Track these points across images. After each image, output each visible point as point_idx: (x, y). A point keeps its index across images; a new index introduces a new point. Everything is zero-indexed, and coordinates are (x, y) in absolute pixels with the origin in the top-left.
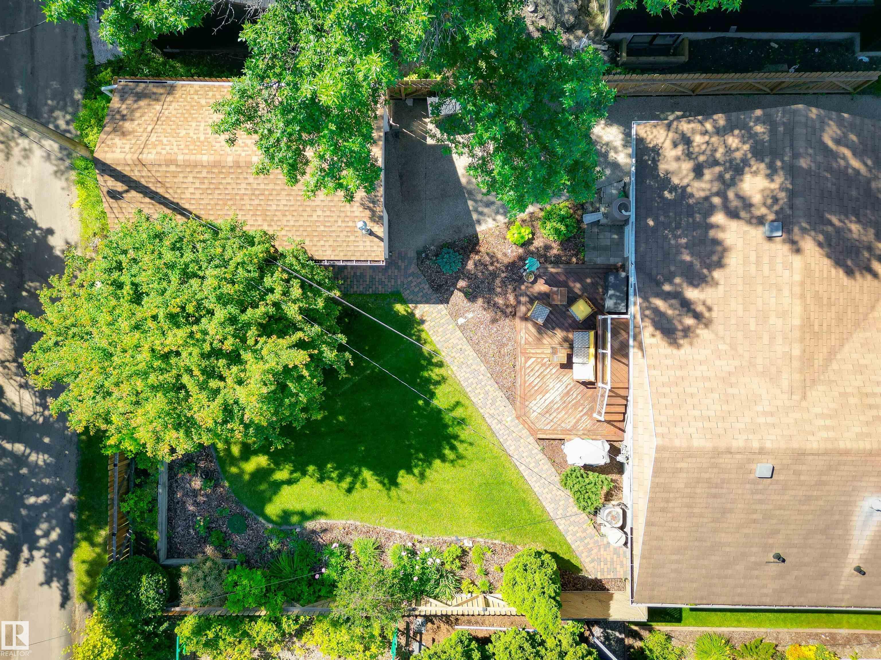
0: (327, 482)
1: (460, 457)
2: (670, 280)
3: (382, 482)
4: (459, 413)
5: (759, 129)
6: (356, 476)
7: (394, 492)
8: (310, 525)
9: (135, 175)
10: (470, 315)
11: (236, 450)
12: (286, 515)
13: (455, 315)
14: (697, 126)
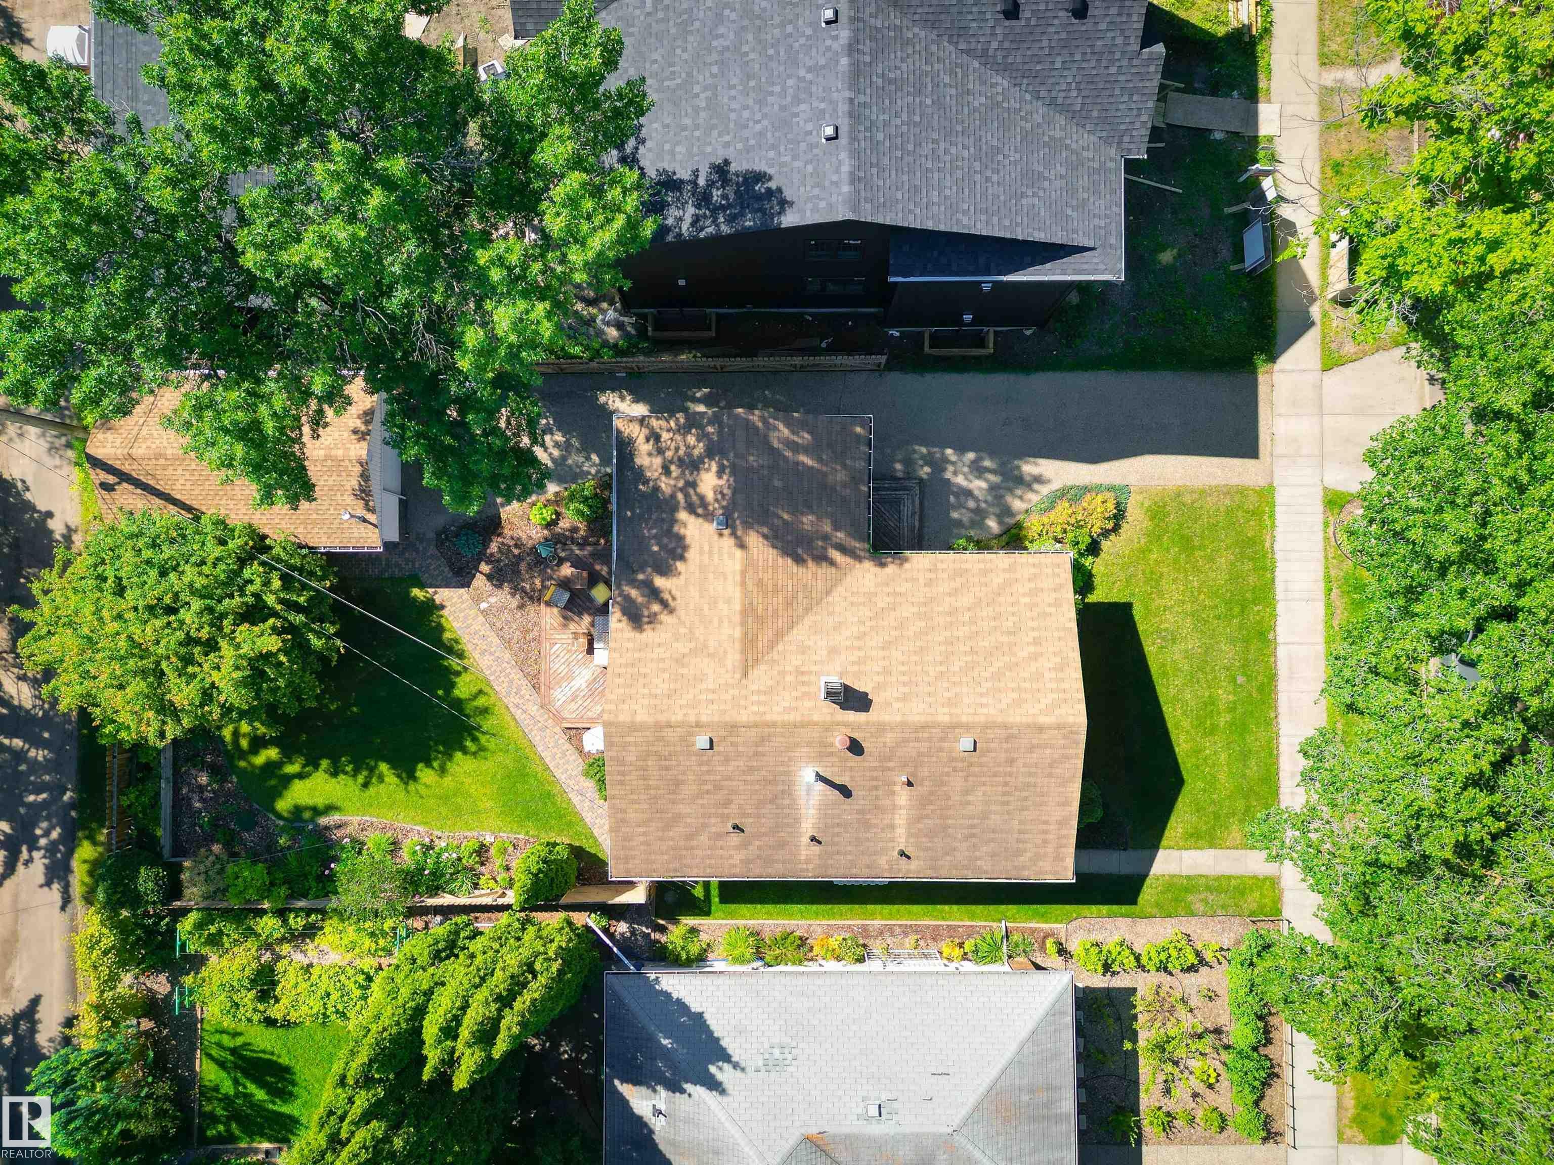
0: (342, 777)
1: (482, 749)
2: (642, 569)
3: (399, 776)
4: (481, 701)
5: (710, 429)
6: (372, 770)
7: (412, 787)
8: (323, 821)
9: (126, 468)
10: (493, 600)
11: (244, 743)
12: (298, 810)
13: (477, 600)
14: (663, 423)
